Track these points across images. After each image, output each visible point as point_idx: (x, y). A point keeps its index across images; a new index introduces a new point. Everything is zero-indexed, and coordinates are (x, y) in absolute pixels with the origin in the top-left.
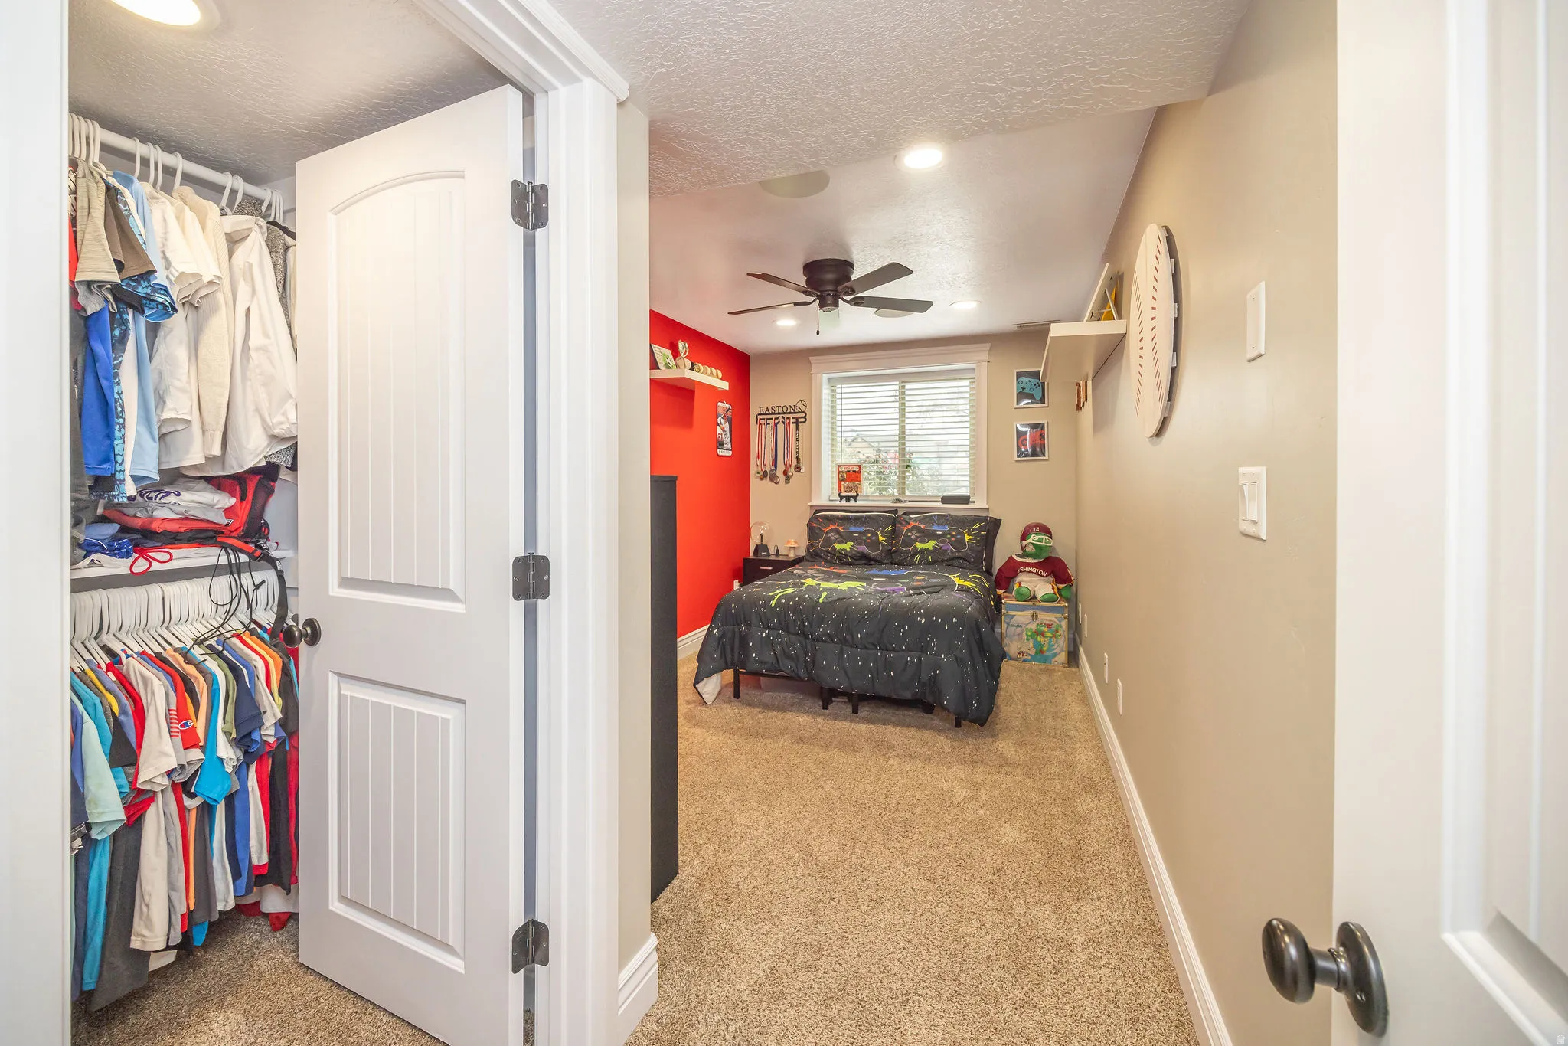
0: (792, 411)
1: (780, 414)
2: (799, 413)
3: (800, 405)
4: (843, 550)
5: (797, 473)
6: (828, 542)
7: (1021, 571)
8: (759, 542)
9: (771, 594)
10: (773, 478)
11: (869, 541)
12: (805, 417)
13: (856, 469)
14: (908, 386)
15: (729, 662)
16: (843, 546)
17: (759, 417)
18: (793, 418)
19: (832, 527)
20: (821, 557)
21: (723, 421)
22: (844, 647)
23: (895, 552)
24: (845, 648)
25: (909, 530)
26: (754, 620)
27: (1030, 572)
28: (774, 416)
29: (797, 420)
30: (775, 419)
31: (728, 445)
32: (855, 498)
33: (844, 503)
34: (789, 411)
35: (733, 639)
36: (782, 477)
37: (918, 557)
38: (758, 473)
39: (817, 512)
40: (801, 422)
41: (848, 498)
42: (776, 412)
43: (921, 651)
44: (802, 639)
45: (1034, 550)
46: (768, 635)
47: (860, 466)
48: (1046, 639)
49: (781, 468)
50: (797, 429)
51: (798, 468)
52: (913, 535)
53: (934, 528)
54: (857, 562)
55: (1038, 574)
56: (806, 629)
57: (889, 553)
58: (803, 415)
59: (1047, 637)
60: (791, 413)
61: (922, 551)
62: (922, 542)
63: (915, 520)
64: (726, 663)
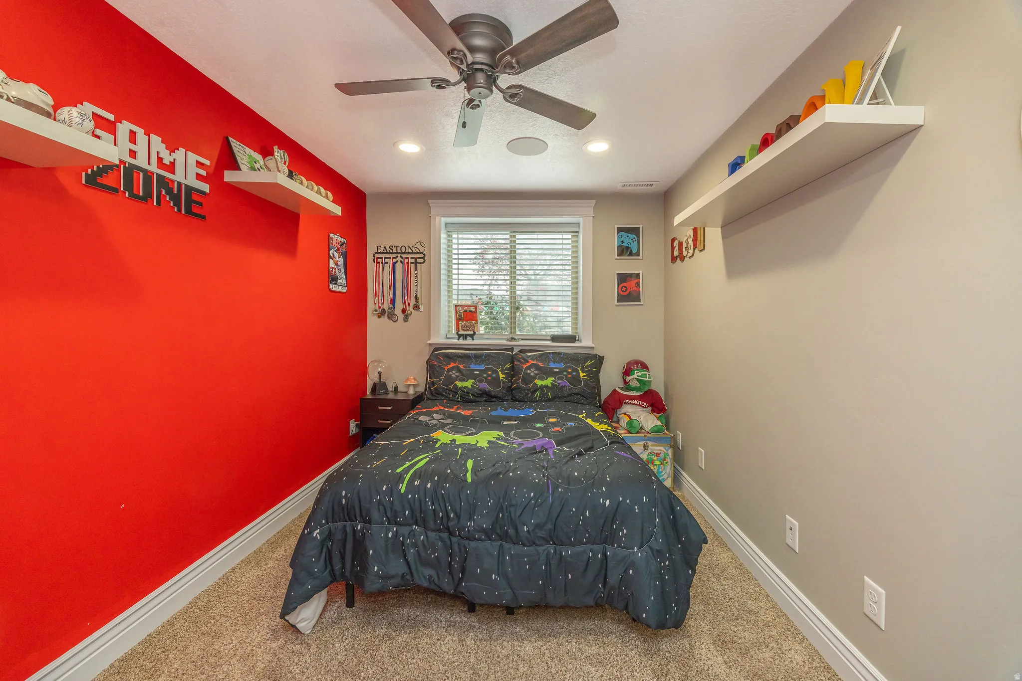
0: (411, 251)
1: (399, 253)
2: (417, 253)
3: (418, 246)
4: (465, 388)
5: (415, 312)
6: (450, 380)
7: (626, 403)
8: (377, 380)
9: (398, 471)
10: (391, 316)
11: (489, 378)
12: (423, 258)
13: (473, 309)
14: (518, 236)
15: (338, 573)
16: (465, 384)
17: (377, 256)
18: (412, 258)
19: (452, 365)
20: (443, 395)
21: (336, 254)
22: (504, 543)
23: (515, 389)
24: (506, 545)
25: (529, 368)
26: (376, 515)
27: (634, 404)
28: (392, 256)
29: (416, 260)
30: (393, 258)
31: (342, 281)
32: (472, 336)
33: (461, 341)
34: (407, 251)
35: (345, 540)
36: (401, 316)
37: (538, 393)
38: (376, 311)
39: (436, 349)
40: (420, 263)
41: (465, 337)
42: (395, 251)
43: (605, 542)
44: (445, 535)
45: (638, 385)
46: (396, 535)
47: (476, 307)
48: (655, 467)
49: (399, 306)
50: (416, 269)
51: (417, 307)
52: (532, 372)
53: (551, 365)
54: (480, 399)
55: (641, 406)
56: (451, 524)
57: (510, 389)
58: (422, 256)
59: (656, 465)
60: (409, 253)
61: (542, 387)
62: (541, 379)
63: (533, 358)
64: (332, 572)
